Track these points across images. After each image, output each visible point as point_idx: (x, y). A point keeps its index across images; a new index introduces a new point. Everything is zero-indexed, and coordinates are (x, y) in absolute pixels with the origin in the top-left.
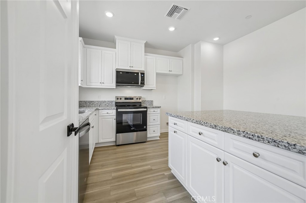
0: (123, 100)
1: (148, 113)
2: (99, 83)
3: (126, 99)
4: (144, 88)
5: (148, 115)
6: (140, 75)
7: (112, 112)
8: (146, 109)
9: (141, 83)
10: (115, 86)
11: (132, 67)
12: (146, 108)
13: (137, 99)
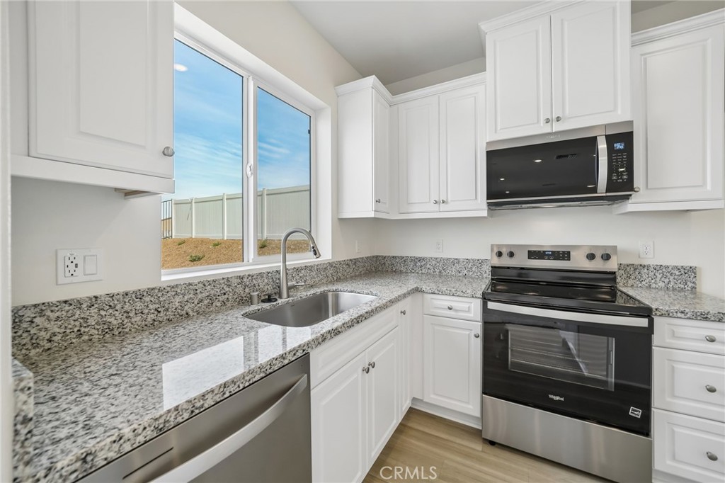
0: (522, 261)
1: (656, 339)
2: (432, 201)
3: (533, 254)
4: (630, 206)
5: (656, 352)
6: (602, 146)
7: (467, 305)
8: (643, 322)
9: (611, 186)
10: (485, 206)
11: (558, 119)
12: (646, 312)
13: (591, 257)
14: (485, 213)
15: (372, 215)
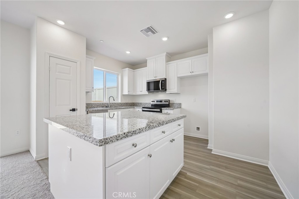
0: (155, 103)
2: (140, 91)
3: (157, 101)
4: (166, 92)
6: (160, 82)
10: (147, 92)
11: (156, 77)
13: (165, 101)
14: (148, 94)
15: (127, 94)
